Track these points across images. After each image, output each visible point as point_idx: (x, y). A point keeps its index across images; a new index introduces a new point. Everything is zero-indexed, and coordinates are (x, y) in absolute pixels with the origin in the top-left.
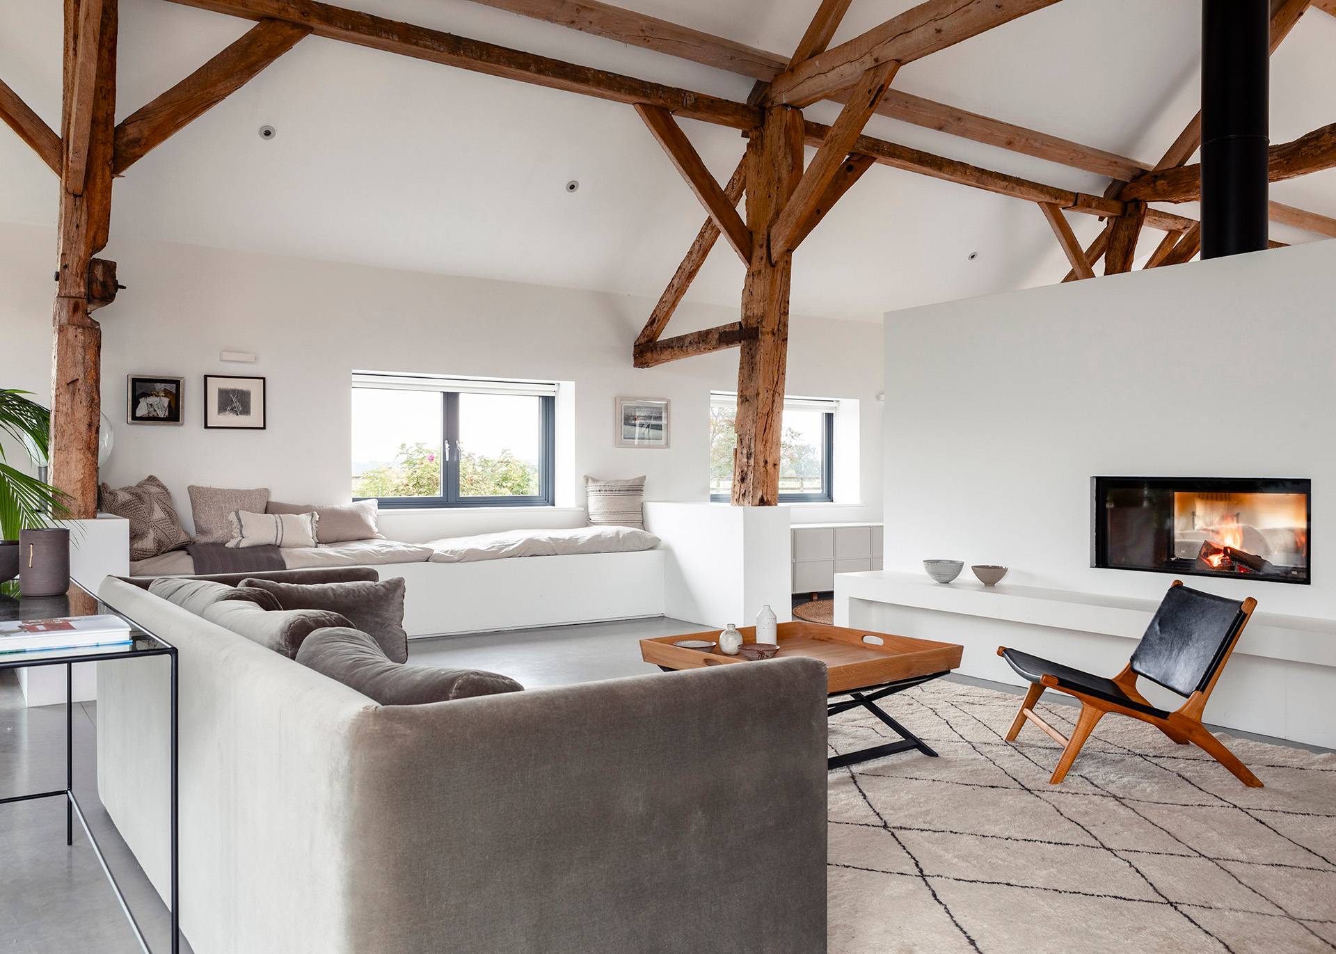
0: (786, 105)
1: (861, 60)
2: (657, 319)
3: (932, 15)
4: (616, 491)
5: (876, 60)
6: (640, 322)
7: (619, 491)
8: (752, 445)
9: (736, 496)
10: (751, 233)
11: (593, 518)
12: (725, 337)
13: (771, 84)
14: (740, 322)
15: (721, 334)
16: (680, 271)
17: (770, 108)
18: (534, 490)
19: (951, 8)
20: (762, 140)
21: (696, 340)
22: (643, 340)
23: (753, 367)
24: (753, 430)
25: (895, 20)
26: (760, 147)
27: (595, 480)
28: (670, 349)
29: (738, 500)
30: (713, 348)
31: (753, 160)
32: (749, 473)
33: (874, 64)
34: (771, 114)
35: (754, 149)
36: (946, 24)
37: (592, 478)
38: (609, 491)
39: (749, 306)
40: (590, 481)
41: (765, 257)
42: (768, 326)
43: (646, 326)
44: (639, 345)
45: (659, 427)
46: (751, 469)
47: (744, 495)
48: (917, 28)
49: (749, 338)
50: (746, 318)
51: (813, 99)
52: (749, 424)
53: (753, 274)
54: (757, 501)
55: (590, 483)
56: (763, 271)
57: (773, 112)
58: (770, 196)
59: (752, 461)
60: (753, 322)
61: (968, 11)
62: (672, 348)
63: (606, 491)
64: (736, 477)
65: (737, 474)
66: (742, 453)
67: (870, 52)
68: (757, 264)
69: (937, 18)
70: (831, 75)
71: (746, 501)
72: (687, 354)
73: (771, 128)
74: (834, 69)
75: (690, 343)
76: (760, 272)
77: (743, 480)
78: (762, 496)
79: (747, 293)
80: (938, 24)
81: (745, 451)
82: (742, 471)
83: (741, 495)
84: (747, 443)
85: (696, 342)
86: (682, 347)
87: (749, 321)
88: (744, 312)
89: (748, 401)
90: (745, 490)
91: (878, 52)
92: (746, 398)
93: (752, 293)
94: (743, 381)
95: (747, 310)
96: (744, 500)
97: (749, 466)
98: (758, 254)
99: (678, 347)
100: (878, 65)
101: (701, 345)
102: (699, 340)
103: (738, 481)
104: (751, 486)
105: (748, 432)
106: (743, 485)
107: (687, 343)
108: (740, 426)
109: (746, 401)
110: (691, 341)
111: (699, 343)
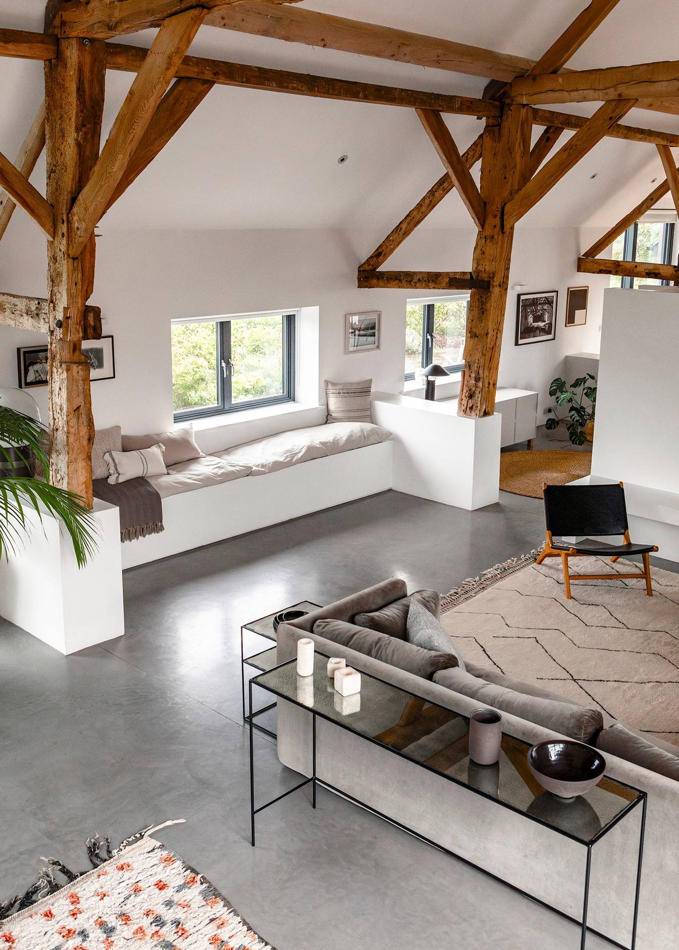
0: (524, 105)
1: (605, 91)
2: (383, 253)
4: (352, 393)
5: (620, 95)
6: (365, 252)
7: (354, 393)
8: (481, 372)
9: (464, 408)
10: (485, 203)
11: (334, 415)
12: (455, 282)
13: (510, 83)
14: (471, 273)
15: (451, 279)
16: (409, 219)
17: (509, 105)
18: (276, 389)
20: (500, 129)
21: (426, 278)
22: (367, 268)
23: (483, 312)
24: (482, 361)
25: (641, 67)
27: (334, 384)
28: (397, 281)
29: (465, 411)
30: (443, 288)
31: (487, 140)
32: (477, 392)
33: (616, 98)
34: (510, 110)
35: (491, 134)
37: (330, 382)
38: (347, 393)
39: (481, 263)
40: (329, 384)
41: (498, 226)
42: (497, 280)
43: (371, 257)
44: (363, 271)
45: (373, 335)
46: (478, 390)
47: (471, 408)
48: (661, 83)
49: (481, 288)
50: (477, 271)
52: (478, 356)
53: (485, 237)
54: (482, 413)
55: (330, 387)
56: (496, 237)
57: (511, 108)
58: (505, 178)
59: (480, 384)
60: (484, 276)
62: (400, 280)
63: (344, 393)
64: (464, 394)
65: (465, 391)
66: (470, 376)
67: (615, 87)
68: (488, 231)
71: (473, 413)
72: (415, 287)
73: (509, 120)
74: (577, 90)
75: (419, 280)
76: (493, 237)
77: (471, 396)
78: (485, 409)
79: (478, 251)
81: (473, 375)
82: (470, 390)
83: (468, 408)
84: (476, 369)
85: (425, 281)
86: (410, 282)
87: (480, 274)
88: (475, 266)
89: (478, 337)
90: (473, 405)
91: (622, 89)
92: (476, 335)
93: (484, 252)
94: (472, 320)
95: (478, 265)
96: (471, 412)
97: (478, 387)
98: (491, 221)
99: (406, 281)
100: (621, 100)
101: (430, 284)
102: (428, 279)
103: (466, 396)
104: (479, 402)
105: (477, 361)
106: (470, 400)
107: (416, 279)
108: (469, 355)
109: (475, 337)
110: (419, 279)
111: (428, 282)
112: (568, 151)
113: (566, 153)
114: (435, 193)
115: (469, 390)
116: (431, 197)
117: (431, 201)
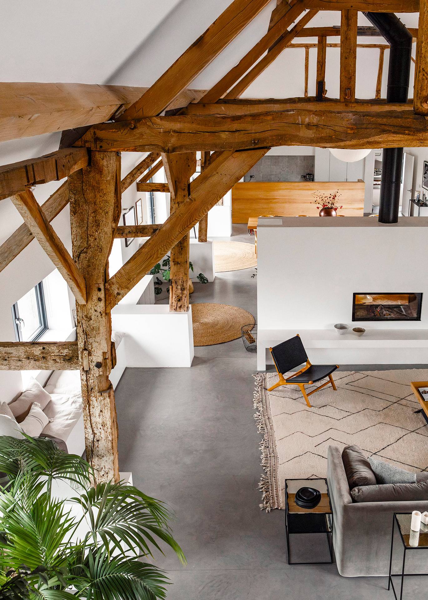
8: (184, 284)
9: (174, 308)
10: (176, 182)
23: (182, 249)
24: (184, 278)
29: (175, 310)
32: (183, 298)
41: (187, 196)
47: (180, 307)
52: (181, 275)
53: (178, 202)
58: (189, 166)
59: (185, 292)
64: (173, 299)
65: (174, 297)
66: (177, 288)
68: (180, 199)
71: (182, 310)
77: (179, 300)
81: (179, 287)
83: (178, 307)
84: (181, 283)
86: (122, 234)
89: (180, 264)
90: (181, 305)
92: (178, 263)
94: (174, 254)
96: (180, 309)
97: (184, 294)
98: (180, 193)
99: (119, 234)
101: (139, 234)
102: (136, 231)
103: (175, 301)
104: (186, 303)
105: (181, 279)
106: (179, 302)
107: (126, 231)
108: (174, 276)
110: (129, 231)
111: (138, 233)
114: (135, 175)
115: (177, 297)
116: (131, 178)
117: (132, 180)
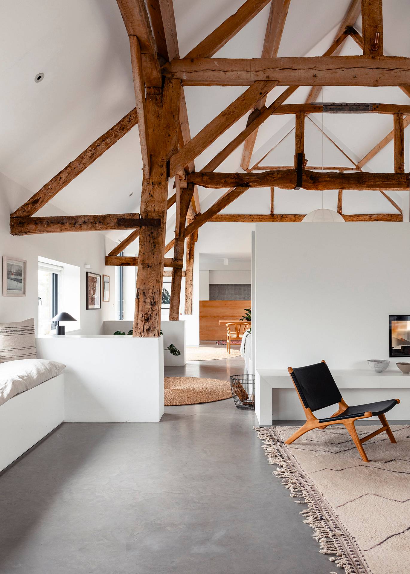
1: (256, 73)
2: (41, 200)
3: (311, 66)
4: (19, 331)
5: (268, 77)
8: (156, 297)
9: (140, 331)
10: (150, 156)
11: (3, 354)
12: (123, 222)
13: (170, 63)
14: (139, 214)
15: (119, 219)
16: (69, 169)
17: (170, 79)
19: (325, 67)
20: (162, 97)
21: (92, 221)
22: (21, 214)
23: (155, 246)
24: (157, 287)
25: (283, 59)
26: (160, 101)
29: (141, 334)
30: (111, 229)
32: (154, 315)
33: (265, 79)
34: (170, 82)
35: (154, 101)
36: (320, 74)
38: (14, 331)
39: (150, 204)
41: (165, 174)
43: (26, 204)
44: (17, 217)
47: (148, 330)
48: (301, 69)
49: (151, 225)
50: (146, 212)
51: (201, 84)
52: (152, 283)
53: (153, 183)
57: (172, 81)
58: (169, 135)
59: (156, 308)
60: (155, 216)
61: (336, 72)
62: (62, 224)
64: (139, 318)
65: (140, 316)
66: (145, 302)
67: (264, 71)
68: (156, 178)
69: (315, 69)
70: (229, 74)
71: (150, 334)
72: (80, 229)
73: (170, 91)
74: (232, 71)
76: (160, 183)
77: (147, 320)
79: (146, 194)
80: (315, 72)
81: (148, 301)
83: (145, 331)
84: (151, 295)
85: (91, 223)
86: (75, 224)
87: (150, 214)
88: (144, 207)
89: (151, 267)
90: (150, 327)
91: (269, 73)
92: (148, 265)
93: (152, 195)
94: (144, 253)
95: (147, 206)
96: (148, 334)
97: (154, 311)
98: (157, 170)
99: (70, 224)
100: (268, 81)
101: (97, 225)
102: (94, 221)
103: (142, 320)
104: (157, 323)
105: (152, 288)
106: (147, 323)
107: (80, 221)
108: (143, 284)
109: (148, 267)
110: (85, 221)
111: (96, 223)
112: (226, 116)
113: (225, 117)
114: (98, 147)
115: (145, 314)
116: (93, 150)
117: (93, 154)
